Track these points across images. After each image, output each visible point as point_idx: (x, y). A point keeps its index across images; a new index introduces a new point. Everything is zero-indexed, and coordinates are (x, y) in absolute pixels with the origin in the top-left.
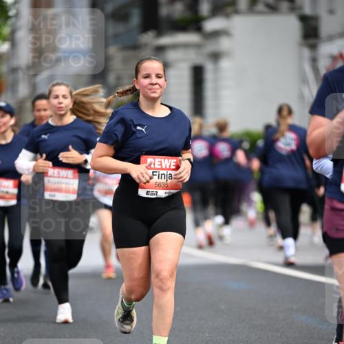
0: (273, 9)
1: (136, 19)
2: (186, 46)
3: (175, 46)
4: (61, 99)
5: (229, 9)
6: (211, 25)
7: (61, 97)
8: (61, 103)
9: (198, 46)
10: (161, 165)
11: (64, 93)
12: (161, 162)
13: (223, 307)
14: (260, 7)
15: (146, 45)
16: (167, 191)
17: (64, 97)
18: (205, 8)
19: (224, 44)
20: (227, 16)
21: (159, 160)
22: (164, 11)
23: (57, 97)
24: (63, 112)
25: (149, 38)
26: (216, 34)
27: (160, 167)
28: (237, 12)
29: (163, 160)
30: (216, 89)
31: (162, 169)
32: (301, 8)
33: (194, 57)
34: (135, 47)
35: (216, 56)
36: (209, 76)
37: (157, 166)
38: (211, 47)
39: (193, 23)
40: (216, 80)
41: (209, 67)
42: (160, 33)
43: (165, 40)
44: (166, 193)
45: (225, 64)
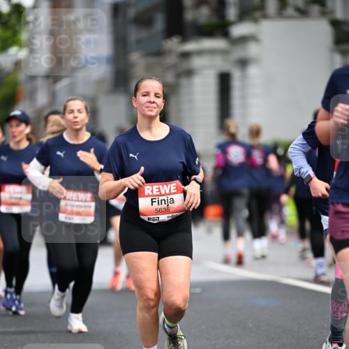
0: (303, 13)
1: (160, 23)
2: (212, 52)
3: (200, 53)
4: (76, 114)
5: (257, 14)
6: (238, 30)
7: (76, 111)
8: (76, 118)
9: (225, 52)
10: (160, 191)
11: (79, 108)
12: (159, 188)
13: (250, 325)
14: (290, 11)
15: (170, 51)
16: (170, 215)
17: (79, 111)
18: (232, 13)
19: (252, 50)
20: (256, 21)
21: (157, 186)
22: (189, 16)
23: (72, 111)
24: (78, 127)
25: (173, 44)
26: (243, 40)
27: (158, 193)
28: (265, 17)
29: (161, 187)
30: (244, 97)
31: (161, 195)
32: (332, 12)
33: (220, 64)
34: (159, 53)
35: (243, 63)
36: (236, 83)
37: (155, 193)
38: (238, 53)
39: (220, 28)
40: (243, 88)
41: (236, 74)
42: (185, 39)
43: (191, 46)
44: (168, 217)
45: (253, 71)
